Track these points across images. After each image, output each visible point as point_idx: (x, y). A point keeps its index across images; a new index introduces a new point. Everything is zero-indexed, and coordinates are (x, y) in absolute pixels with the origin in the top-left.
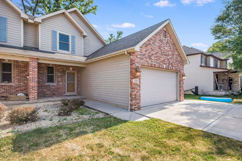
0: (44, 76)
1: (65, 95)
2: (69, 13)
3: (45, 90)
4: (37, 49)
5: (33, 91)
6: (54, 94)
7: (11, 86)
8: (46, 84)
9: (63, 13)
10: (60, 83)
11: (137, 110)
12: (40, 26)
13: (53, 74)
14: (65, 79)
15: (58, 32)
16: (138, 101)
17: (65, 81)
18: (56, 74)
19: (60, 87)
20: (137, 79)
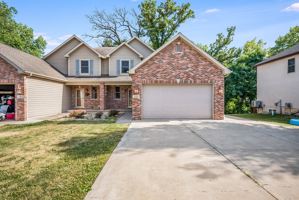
0: (114, 94)
1: (127, 108)
2: (128, 44)
3: (114, 104)
4: (107, 76)
5: (102, 104)
6: (120, 107)
7: (96, 101)
8: (114, 99)
9: (124, 45)
10: (124, 99)
11: (137, 120)
12: (109, 59)
13: (119, 92)
14: (127, 95)
15: (121, 60)
16: (139, 113)
17: (127, 97)
18: (122, 92)
19: (124, 101)
20: (137, 95)
